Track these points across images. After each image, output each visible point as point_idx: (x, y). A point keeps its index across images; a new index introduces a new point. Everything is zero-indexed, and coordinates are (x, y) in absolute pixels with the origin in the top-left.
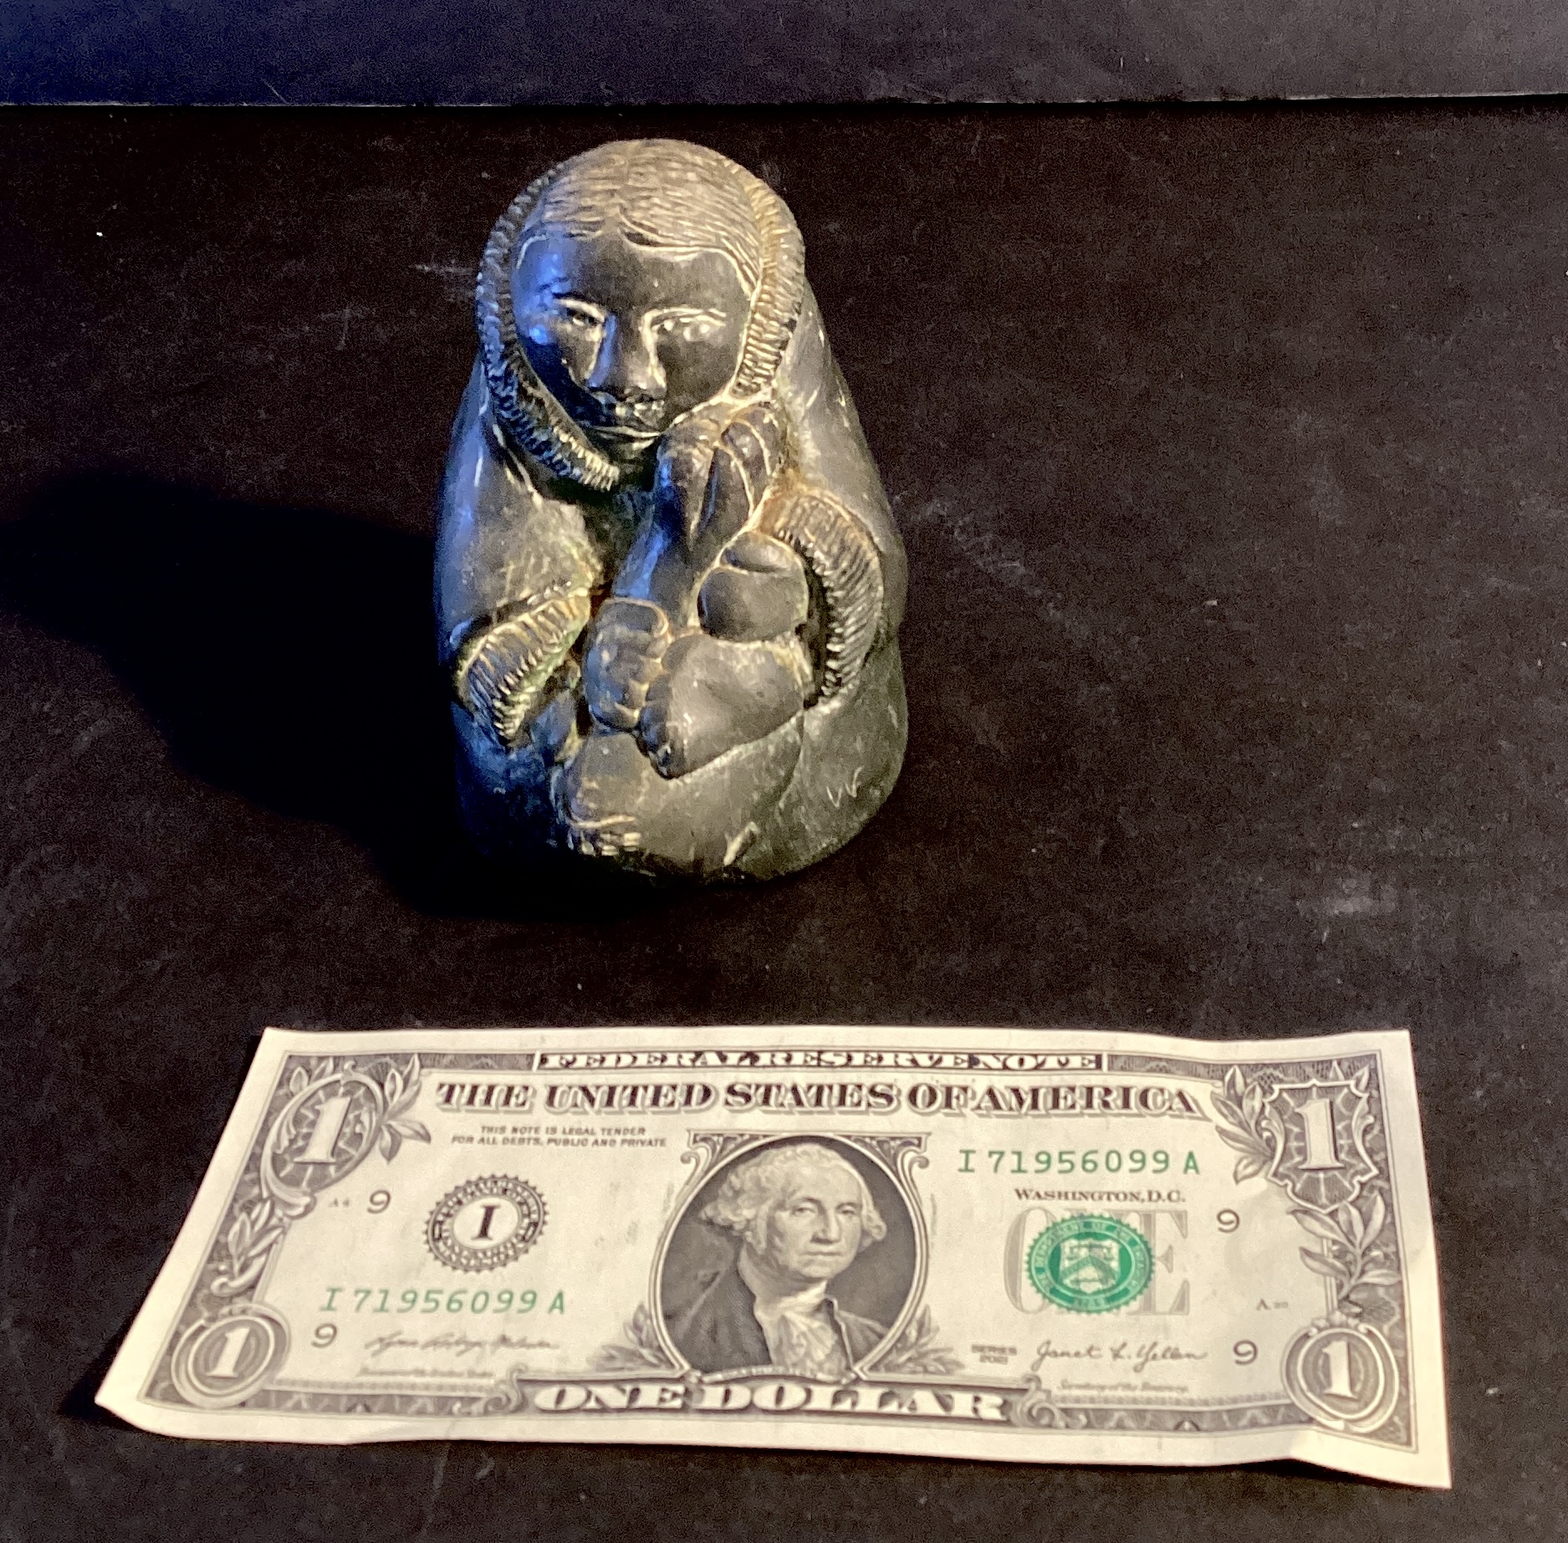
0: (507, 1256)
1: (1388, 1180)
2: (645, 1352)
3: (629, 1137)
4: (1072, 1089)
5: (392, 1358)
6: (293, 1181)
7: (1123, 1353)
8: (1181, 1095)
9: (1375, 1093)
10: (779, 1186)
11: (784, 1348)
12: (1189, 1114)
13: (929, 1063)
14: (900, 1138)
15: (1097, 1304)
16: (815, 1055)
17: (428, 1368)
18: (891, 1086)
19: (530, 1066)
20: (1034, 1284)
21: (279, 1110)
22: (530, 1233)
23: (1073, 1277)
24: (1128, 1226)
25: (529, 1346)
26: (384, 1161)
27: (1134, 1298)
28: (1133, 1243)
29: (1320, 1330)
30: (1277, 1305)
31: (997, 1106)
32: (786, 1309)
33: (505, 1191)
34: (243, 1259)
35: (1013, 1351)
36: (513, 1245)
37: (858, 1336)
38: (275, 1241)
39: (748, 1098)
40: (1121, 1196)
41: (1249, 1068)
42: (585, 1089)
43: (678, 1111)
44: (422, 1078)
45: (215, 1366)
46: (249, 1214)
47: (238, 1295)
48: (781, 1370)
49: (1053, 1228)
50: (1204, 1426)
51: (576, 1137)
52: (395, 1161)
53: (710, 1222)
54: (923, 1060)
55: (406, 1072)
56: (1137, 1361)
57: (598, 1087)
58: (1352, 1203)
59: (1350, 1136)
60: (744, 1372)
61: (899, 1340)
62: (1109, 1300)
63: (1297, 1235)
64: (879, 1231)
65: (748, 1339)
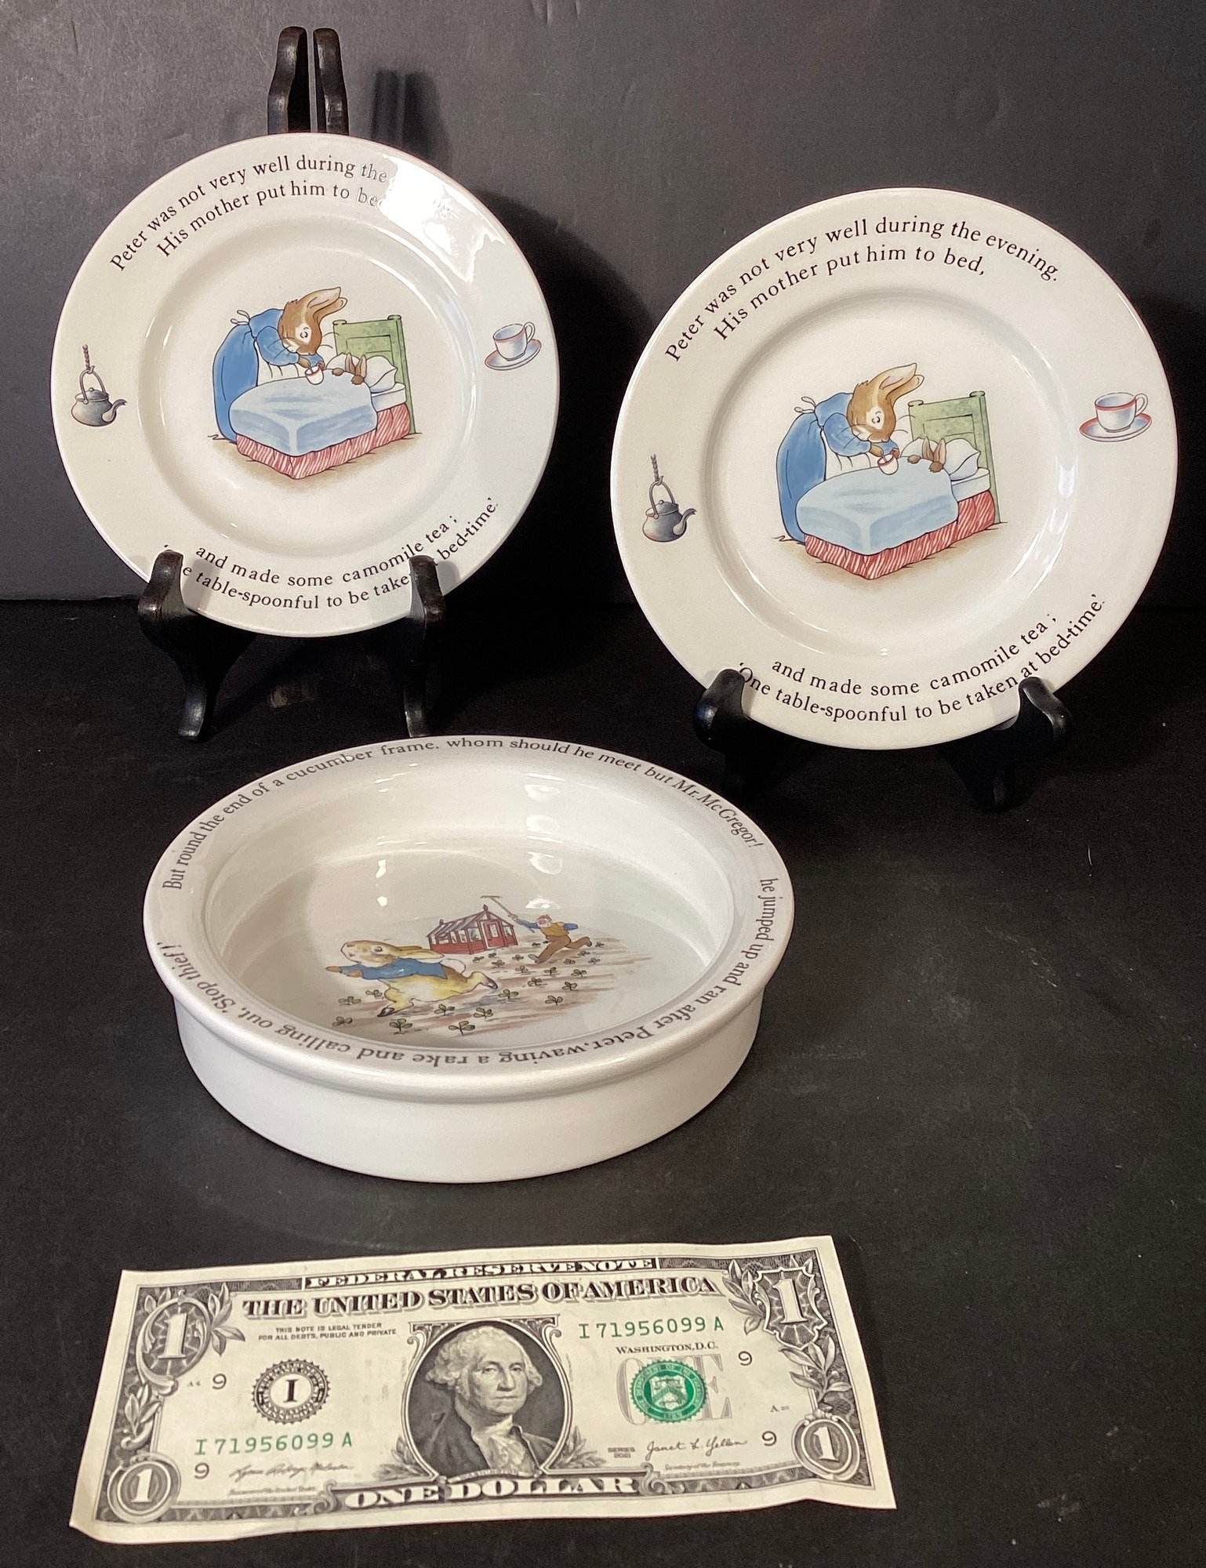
0: (309, 1412)
1: (834, 1327)
2: (408, 1467)
3: (371, 1329)
4: (641, 1281)
5: (249, 1483)
6: (160, 1371)
7: (697, 1445)
8: (705, 1281)
9: (818, 1274)
10: (471, 1355)
11: (495, 1458)
12: (712, 1293)
13: (551, 1269)
14: (542, 1319)
15: (677, 1416)
16: (481, 1268)
17: (273, 1488)
18: (531, 1286)
19: (300, 1286)
20: (638, 1407)
21: (141, 1325)
22: (320, 1396)
23: (660, 1400)
24: (687, 1366)
25: (335, 1469)
26: (218, 1355)
27: (698, 1411)
28: (692, 1376)
30: (783, 1408)
31: (597, 1295)
32: (491, 1434)
33: (299, 1370)
34: (137, 1424)
35: (633, 1450)
36: (311, 1405)
38: (156, 1411)
39: (443, 1300)
40: (680, 1348)
41: (742, 1261)
42: (338, 1300)
43: (400, 1311)
44: (231, 1298)
45: (135, 1496)
46: (136, 1395)
47: (140, 1448)
48: (496, 1472)
49: (643, 1370)
50: (753, 1485)
51: (338, 1332)
52: (223, 1354)
53: (433, 1382)
54: (548, 1267)
55: (220, 1295)
56: (707, 1449)
57: (346, 1298)
58: (815, 1343)
59: (808, 1302)
60: (473, 1474)
61: (563, 1449)
62: (685, 1413)
63: (786, 1364)
64: (538, 1380)
65: (471, 1454)
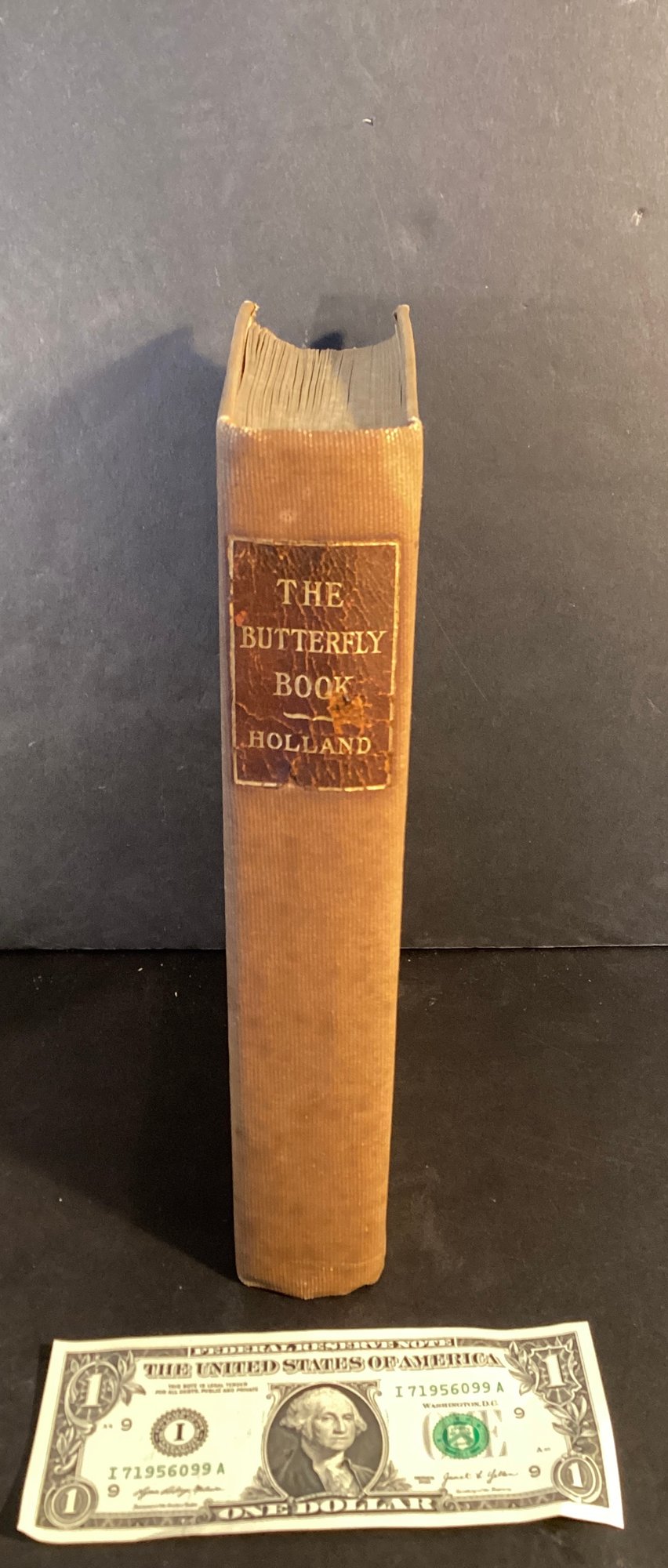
0: (192, 1448)
1: (587, 1390)
2: (266, 1490)
3: (240, 1387)
4: (442, 1356)
5: (148, 1500)
6: (82, 1416)
7: (481, 1475)
8: (491, 1356)
9: (576, 1351)
10: (314, 1407)
11: (330, 1484)
12: (495, 1365)
13: (375, 1346)
14: (367, 1382)
15: (466, 1454)
16: (322, 1344)
17: (166, 1504)
18: (359, 1358)
19: (186, 1354)
20: (437, 1446)
21: (68, 1381)
22: (201, 1436)
23: (454, 1443)
24: (475, 1418)
25: (211, 1490)
26: (125, 1404)
27: (483, 1451)
28: (479, 1426)
29: (566, 1459)
30: (546, 1449)
31: (409, 1365)
32: (327, 1465)
33: (186, 1417)
34: (66, 1456)
35: (433, 1478)
36: (194, 1442)
37: (362, 1476)
38: (80, 1446)
39: (294, 1367)
40: (470, 1404)
41: (520, 1342)
42: (215, 1365)
43: (261, 1375)
44: (136, 1362)
45: (65, 1509)
46: (65, 1434)
47: (68, 1473)
48: (330, 1494)
49: (442, 1421)
50: (521, 1505)
51: (214, 1389)
52: (130, 1404)
53: (285, 1427)
54: (373, 1345)
55: (127, 1360)
56: (488, 1478)
57: (221, 1363)
58: (573, 1401)
59: (568, 1371)
60: (313, 1496)
62: (471, 1452)
63: (549, 1417)
64: (363, 1425)
65: (313, 1481)
